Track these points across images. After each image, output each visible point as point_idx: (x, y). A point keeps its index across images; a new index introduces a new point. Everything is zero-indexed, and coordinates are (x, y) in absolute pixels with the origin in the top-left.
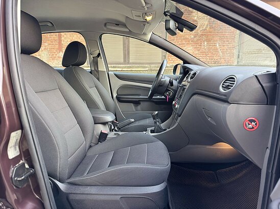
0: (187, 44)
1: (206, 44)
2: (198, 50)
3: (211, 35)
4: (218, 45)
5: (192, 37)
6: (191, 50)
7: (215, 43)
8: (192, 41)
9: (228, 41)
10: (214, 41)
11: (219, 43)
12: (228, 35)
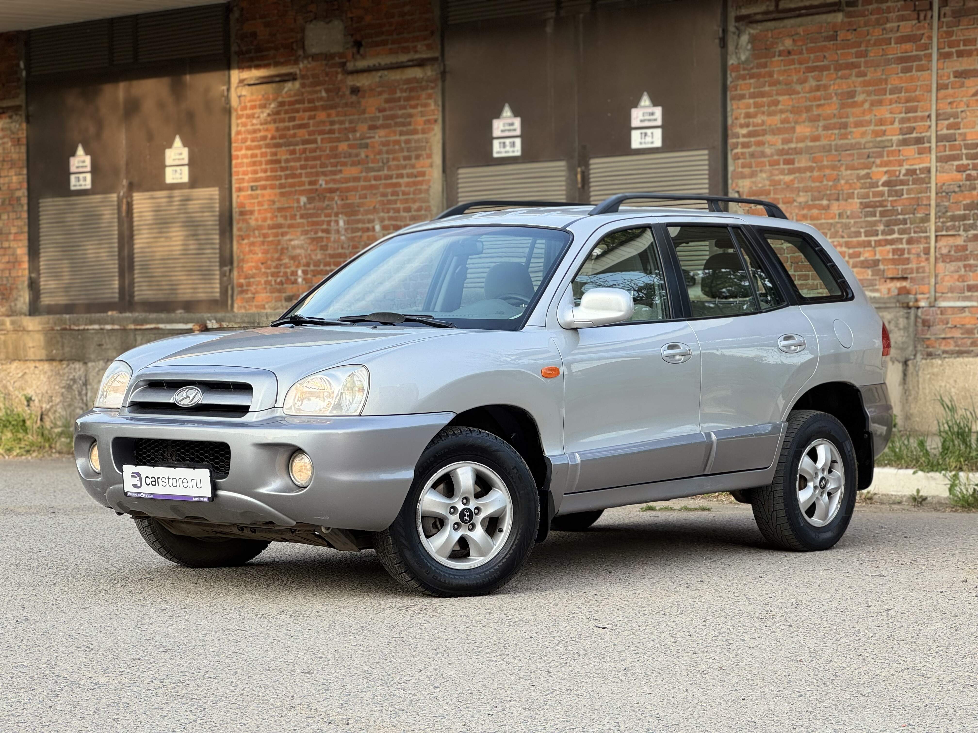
0: (291, 226)
1: (341, 223)
2: (324, 248)
3: (355, 189)
4: (378, 228)
5: (303, 199)
6: (301, 247)
7: (370, 221)
8: (302, 217)
9: (408, 210)
10: (367, 212)
11: (382, 220)
12: (408, 185)
